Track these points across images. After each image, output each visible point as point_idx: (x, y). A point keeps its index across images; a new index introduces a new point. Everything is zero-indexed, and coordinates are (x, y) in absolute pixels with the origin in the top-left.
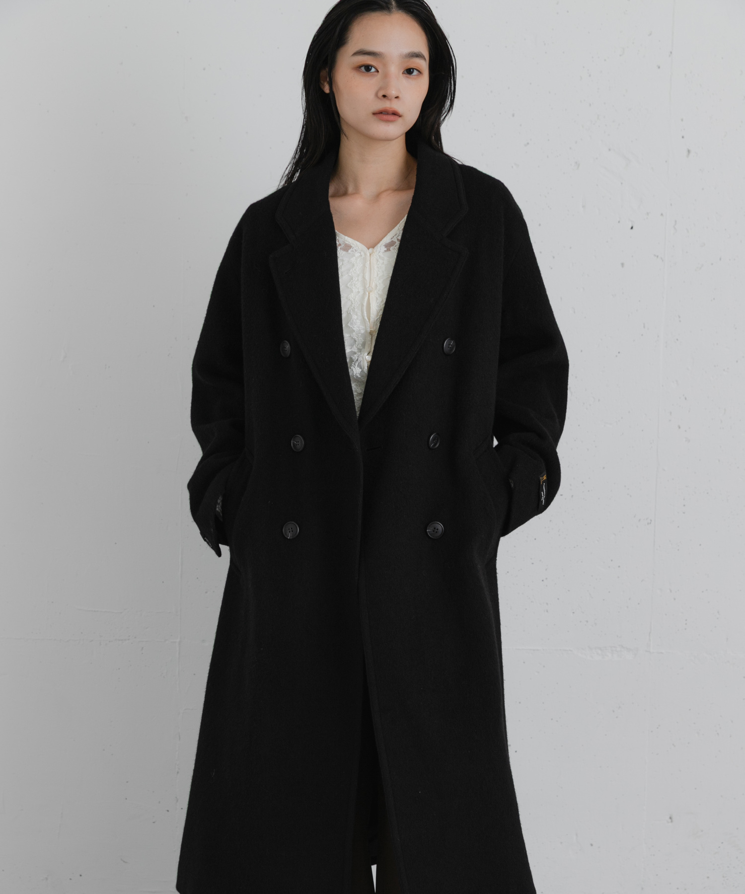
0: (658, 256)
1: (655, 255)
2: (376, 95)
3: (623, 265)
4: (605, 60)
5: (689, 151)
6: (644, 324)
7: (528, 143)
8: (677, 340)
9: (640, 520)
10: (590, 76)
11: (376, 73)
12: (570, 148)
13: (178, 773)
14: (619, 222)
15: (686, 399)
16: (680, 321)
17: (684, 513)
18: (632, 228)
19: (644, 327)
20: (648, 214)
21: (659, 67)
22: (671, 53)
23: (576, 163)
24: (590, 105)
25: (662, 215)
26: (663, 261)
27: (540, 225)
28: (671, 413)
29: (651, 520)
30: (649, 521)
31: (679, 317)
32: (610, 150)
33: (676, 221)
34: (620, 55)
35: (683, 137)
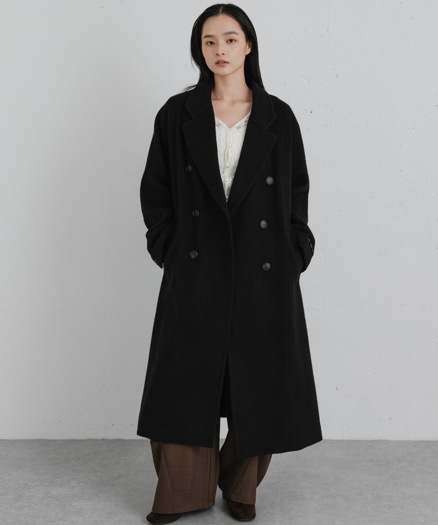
0: (324, 125)
1: (323, 125)
3: (307, 129)
4: (297, 34)
5: (337, 76)
6: (318, 157)
8: (334, 164)
9: (318, 249)
10: (290, 41)
11: (214, 45)
12: (282, 76)
13: (104, 372)
14: (305, 110)
15: (339, 192)
16: (335, 155)
18: (311, 112)
19: (318, 159)
20: (319, 105)
21: (322, 37)
22: (328, 30)
23: (285, 82)
24: (291, 55)
25: (325, 106)
26: (326, 127)
28: (332, 199)
29: (324, 249)
30: (323, 250)
31: (335, 153)
32: (300, 76)
33: (332, 109)
34: (304, 32)
35: (334, 69)
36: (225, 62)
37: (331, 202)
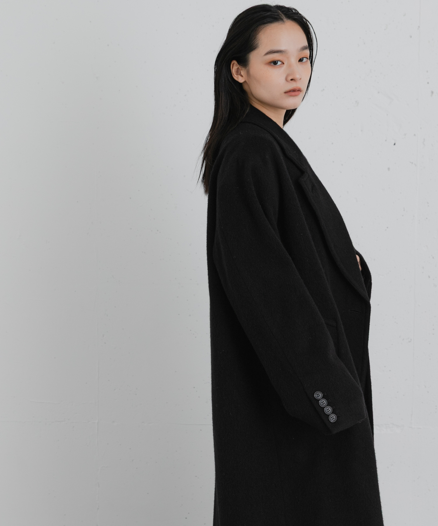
0: (412, 163)
1: (410, 162)
2: (286, 80)
3: (389, 169)
4: (374, 33)
5: (432, 92)
6: (404, 208)
7: (324, 90)
8: (427, 218)
9: (403, 339)
10: (364, 43)
11: (283, 65)
12: (352, 92)
13: (98, 509)
14: (386, 140)
15: (433, 258)
16: (428, 206)
17: (433, 334)
18: (395, 144)
19: (404, 210)
20: (405, 134)
21: (411, 37)
22: (419, 27)
23: (356, 102)
24: (365, 63)
25: (415, 135)
26: (416, 166)
27: (332, 144)
28: (423, 268)
29: (411, 339)
31: (428, 203)
32: (379, 93)
33: (424, 139)
34: (385, 30)
35: (428, 83)
36: (299, 90)
37: (423, 272)
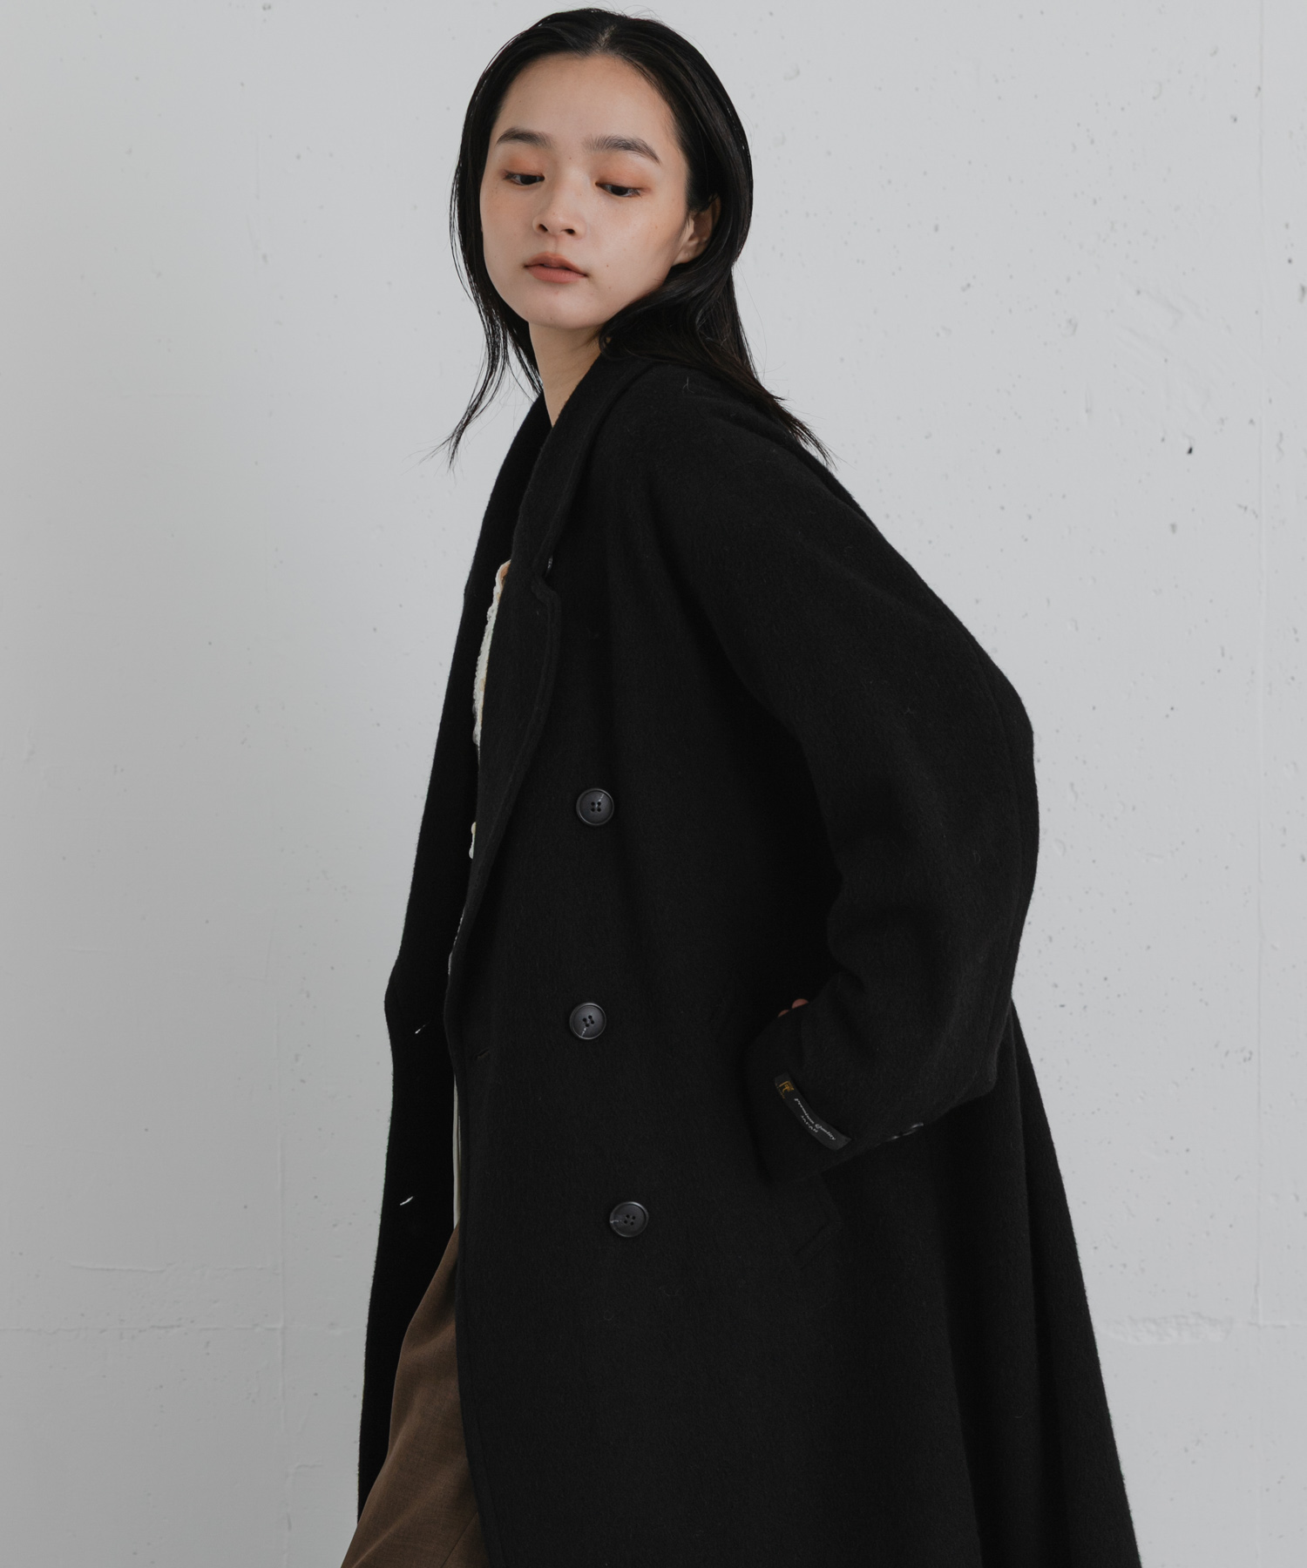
0: (1246, 508)
1: (1240, 506)
3: (1174, 527)
4: (1123, 109)
5: (1303, 290)
6: (1223, 649)
7: (968, 285)
8: (1293, 678)
9: (1227, 1053)
10: (1092, 142)
12: (1057, 292)
14: (1163, 440)
16: (1297, 640)
18: (1190, 451)
19: (1223, 655)
20: (1222, 421)
21: (1235, 120)
22: (1259, 89)
23: (1070, 321)
24: (1095, 202)
25: (1252, 422)
26: (1257, 517)
27: (998, 451)
28: (1285, 830)
29: (1251, 1053)
30: (1248, 1055)
31: (1296, 632)
32: (1138, 292)
33: (1281, 435)
34: (1154, 98)
35: (1290, 261)
36: (567, 268)
37: (1283, 845)
